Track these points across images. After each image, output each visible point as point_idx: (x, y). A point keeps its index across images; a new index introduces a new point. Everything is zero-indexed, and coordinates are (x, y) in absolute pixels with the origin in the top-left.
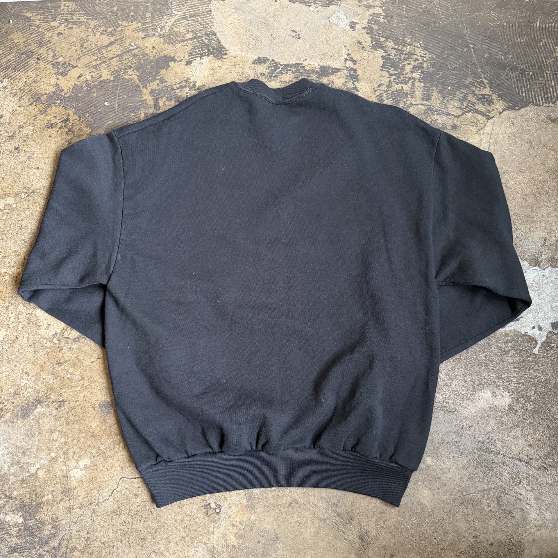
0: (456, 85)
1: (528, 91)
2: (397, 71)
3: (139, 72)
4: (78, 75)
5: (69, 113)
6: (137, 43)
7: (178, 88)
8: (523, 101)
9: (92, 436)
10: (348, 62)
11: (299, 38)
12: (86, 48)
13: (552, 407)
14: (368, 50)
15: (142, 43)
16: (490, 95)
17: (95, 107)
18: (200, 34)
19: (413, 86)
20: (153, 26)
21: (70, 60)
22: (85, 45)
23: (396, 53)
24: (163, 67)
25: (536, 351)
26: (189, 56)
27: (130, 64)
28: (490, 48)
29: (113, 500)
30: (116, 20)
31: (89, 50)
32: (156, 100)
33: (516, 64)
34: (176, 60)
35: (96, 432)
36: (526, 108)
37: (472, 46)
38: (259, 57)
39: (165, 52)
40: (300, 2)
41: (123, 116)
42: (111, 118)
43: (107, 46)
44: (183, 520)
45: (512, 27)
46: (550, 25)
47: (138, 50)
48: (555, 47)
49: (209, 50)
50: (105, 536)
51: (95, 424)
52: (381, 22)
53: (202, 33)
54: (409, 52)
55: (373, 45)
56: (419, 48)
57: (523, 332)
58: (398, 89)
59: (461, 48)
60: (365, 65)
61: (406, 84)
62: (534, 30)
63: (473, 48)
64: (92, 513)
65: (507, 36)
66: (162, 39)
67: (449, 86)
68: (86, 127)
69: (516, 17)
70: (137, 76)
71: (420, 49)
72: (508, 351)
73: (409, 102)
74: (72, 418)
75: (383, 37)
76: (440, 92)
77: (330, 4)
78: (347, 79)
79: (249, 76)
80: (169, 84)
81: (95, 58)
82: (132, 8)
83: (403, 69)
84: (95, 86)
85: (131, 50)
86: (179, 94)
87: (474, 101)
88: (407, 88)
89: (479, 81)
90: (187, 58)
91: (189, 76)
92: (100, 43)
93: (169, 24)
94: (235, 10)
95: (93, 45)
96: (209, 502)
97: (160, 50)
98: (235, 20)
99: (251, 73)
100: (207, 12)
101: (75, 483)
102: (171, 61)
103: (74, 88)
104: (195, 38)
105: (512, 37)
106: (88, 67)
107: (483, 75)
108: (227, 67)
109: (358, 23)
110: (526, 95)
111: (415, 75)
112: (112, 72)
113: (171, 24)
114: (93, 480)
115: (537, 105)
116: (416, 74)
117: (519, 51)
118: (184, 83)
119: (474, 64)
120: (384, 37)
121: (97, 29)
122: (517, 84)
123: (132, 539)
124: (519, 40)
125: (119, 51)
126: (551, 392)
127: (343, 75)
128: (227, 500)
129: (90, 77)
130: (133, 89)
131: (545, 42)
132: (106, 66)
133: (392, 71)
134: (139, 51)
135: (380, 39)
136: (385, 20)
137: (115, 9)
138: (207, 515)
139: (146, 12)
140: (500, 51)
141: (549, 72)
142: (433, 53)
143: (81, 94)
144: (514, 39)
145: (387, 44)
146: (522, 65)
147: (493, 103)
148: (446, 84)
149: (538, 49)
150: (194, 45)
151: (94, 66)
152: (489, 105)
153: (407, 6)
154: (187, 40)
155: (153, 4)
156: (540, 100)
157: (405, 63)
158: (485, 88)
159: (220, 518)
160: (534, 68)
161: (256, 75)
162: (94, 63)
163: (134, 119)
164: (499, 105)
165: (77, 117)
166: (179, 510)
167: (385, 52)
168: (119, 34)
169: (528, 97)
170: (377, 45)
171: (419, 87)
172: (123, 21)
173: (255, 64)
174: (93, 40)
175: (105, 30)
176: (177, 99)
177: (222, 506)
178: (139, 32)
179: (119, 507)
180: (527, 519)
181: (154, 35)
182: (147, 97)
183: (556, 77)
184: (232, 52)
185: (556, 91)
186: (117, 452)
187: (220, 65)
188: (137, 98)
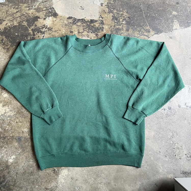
0: (138, 26)
1: (163, 28)
2: (117, 21)
3: (27, 22)
4: (6, 24)
5: (3, 38)
6: (26, 12)
7: (41, 28)
9: (15, 148)
10: (100, 18)
11: (83, 9)
14: (107, 13)
15: (28, 12)
16: (149, 29)
17: (12, 35)
18: (48, 8)
19: (123, 26)
20: (31, 5)
21: (3, 18)
22: (8, 13)
23: (117, 14)
24: (36, 21)
27: (24, 20)
28: (150, 12)
29: (23, 169)
30: (19, 3)
31: (9, 15)
32: (33, 32)
34: (40, 18)
35: (17, 147)
36: (162, 34)
37: (143, 11)
38: (69, 17)
39: (36, 15)
42: (18, 39)
43: (16, 13)
44: (46, 175)
45: (158, 4)
48: (172, 11)
49: (52, 14)
50: (21, 181)
51: (17, 144)
52: (112, 3)
54: (121, 14)
56: (125, 12)
58: (118, 27)
59: (140, 12)
60: (106, 19)
62: (165, 5)
64: (16, 173)
65: (156, 7)
66: (35, 10)
68: (9, 42)
70: (27, 24)
73: (121, 32)
74: (8, 142)
76: (132, 28)
78: (100, 24)
79: (66, 24)
80: (38, 27)
81: (11, 17)
83: (119, 20)
84: (12, 28)
85: (24, 14)
86: (42, 30)
87: (144, 31)
88: (120, 27)
89: (145, 24)
90: (44, 17)
91: (45, 24)
92: (13, 12)
93: (37, 5)
95: (11, 13)
96: (55, 169)
97: (34, 14)
98: (60, 3)
99: (66, 22)
101: (10, 164)
102: (38, 18)
103: (4, 28)
104: (46, 10)
106: (9, 21)
107: (147, 22)
108: (58, 20)
109: (104, 4)
112: (18, 23)
114: (17, 162)
115: (165, 32)
116: (124, 22)
117: (160, 13)
118: (43, 26)
119: (144, 18)
120: (113, 9)
121: (12, 7)
122: (159, 25)
123: (30, 182)
124: (160, 9)
125: (20, 15)
127: (99, 23)
128: (61, 168)
129: (10, 24)
130: (25, 29)
131: (169, 9)
132: (15, 20)
134: (27, 15)
135: (111, 9)
138: (54, 173)
140: (153, 13)
141: (170, 20)
142: (130, 14)
143: (7, 31)
144: (158, 8)
145: (114, 11)
146: (161, 18)
147: (150, 32)
148: (134, 25)
149: (167, 12)
150: (46, 13)
154: (44, 11)
156: (167, 30)
157: (120, 18)
158: (148, 26)
159: (59, 174)
160: (165, 19)
161: (68, 23)
162: (11, 19)
163: (26, 39)
164: (152, 33)
165: (6, 39)
167: (113, 14)
168: (19, 8)
169: (162, 30)
170: (110, 12)
171: (125, 27)
172: (21, 4)
173: (68, 19)
174: (11, 11)
175: (15, 7)
176: (41, 32)
177: (59, 170)
178: (27, 8)
179: (25, 171)
180: (159, 172)
181: (32, 9)
182: (31, 31)
183: (172, 22)
184: (60, 15)
185: (172, 27)
186: (24, 153)
187: (56, 20)
188: (27, 32)
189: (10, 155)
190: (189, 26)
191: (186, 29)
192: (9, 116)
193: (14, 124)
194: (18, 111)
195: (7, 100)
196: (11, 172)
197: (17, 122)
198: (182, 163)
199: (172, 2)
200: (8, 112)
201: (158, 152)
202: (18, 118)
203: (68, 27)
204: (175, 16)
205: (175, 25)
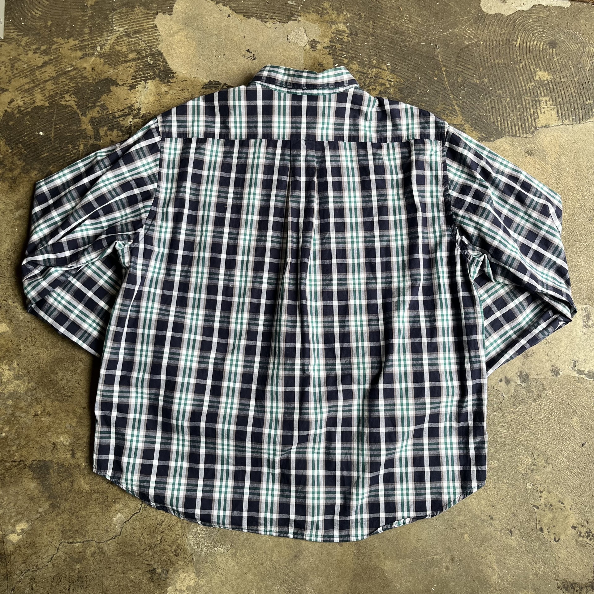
1: (504, 121)
3: (77, 97)
4: (9, 100)
6: (74, 63)
7: (121, 117)
8: (498, 131)
9: (30, 498)
11: (255, 59)
12: (17, 69)
15: (80, 64)
16: (463, 125)
17: (29, 137)
18: (144, 54)
20: (91, 43)
22: (16, 65)
23: (361, 77)
24: (103, 94)
25: (502, 405)
26: (132, 79)
27: (66, 88)
28: (464, 71)
29: (51, 566)
30: (51, 37)
31: (20, 72)
32: (96, 129)
33: (492, 90)
34: (118, 84)
35: (34, 494)
36: (502, 140)
37: (444, 69)
38: (210, 81)
39: (105, 74)
40: (256, 17)
41: (60, 148)
42: (47, 151)
43: (41, 67)
44: (126, 586)
45: (490, 46)
46: (532, 43)
47: (75, 72)
48: (536, 69)
49: (154, 73)
51: (33, 486)
52: (345, 40)
53: (147, 52)
54: (374, 76)
56: (385, 70)
59: (432, 71)
62: (513, 49)
63: (445, 71)
64: (30, 580)
65: (484, 57)
66: (102, 60)
68: (19, 160)
70: (75, 102)
71: (388, 72)
74: (7, 479)
75: (346, 58)
77: (289, 19)
80: (110, 111)
81: (27, 80)
82: (68, 23)
84: (28, 113)
85: (69, 71)
86: (122, 123)
89: (450, 108)
90: (130, 81)
91: (133, 102)
92: (33, 63)
93: (109, 42)
94: (183, 27)
95: (25, 66)
96: (154, 567)
97: (100, 72)
98: (183, 38)
100: (152, 28)
101: (11, 548)
102: (112, 85)
103: (4, 115)
104: (139, 58)
105: (489, 58)
106: (20, 92)
107: (454, 102)
108: (175, 92)
109: (319, 42)
110: (501, 124)
112: (47, 97)
113: (112, 41)
114: (32, 545)
115: (512, 136)
117: (496, 74)
118: (127, 111)
119: (445, 89)
121: (30, 47)
122: (493, 112)
124: (497, 61)
125: (54, 73)
126: (517, 449)
128: (173, 564)
129: (21, 103)
130: (71, 117)
131: (525, 64)
132: (39, 90)
135: (343, 61)
136: (350, 39)
137: (49, 23)
138: (152, 580)
139: (84, 28)
140: (475, 74)
141: (529, 98)
142: (401, 77)
143: (13, 123)
144: (491, 60)
145: (351, 66)
146: (499, 90)
149: (517, 72)
150: (137, 67)
151: (27, 89)
153: (374, 22)
154: (129, 61)
155: (92, 17)
156: (517, 129)
157: (370, 88)
158: (457, 116)
159: (166, 584)
160: (512, 94)
162: (27, 87)
163: (72, 151)
165: (9, 149)
166: (123, 575)
168: (53, 52)
169: (503, 127)
172: (58, 37)
173: (206, 88)
174: (25, 60)
175: (39, 49)
176: (120, 128)
177: (168, 571)
178: (76, 51)
179: (59, 574)
180: (487, 583)
181: (93, 54)
182: (87, 126)
183: (536, 103)
184: (181, 75)
185: (535, 119)
186: (56, 516)
187: (167, 90)
188: (75, 128)
189: (12, 521)
190: (586, 117)
191: (579, 127)
192: (11, 395)
193: (25, 419)
194: (42, 378)
195: (7, 344)
196: (15, 574)
197: (36, 415)
198: (563, 554)
199: (534, 41)
200: (9, 381)
201: (487, 518)
202: (41, 402)
204: (543, 84)
205: (544, 113)
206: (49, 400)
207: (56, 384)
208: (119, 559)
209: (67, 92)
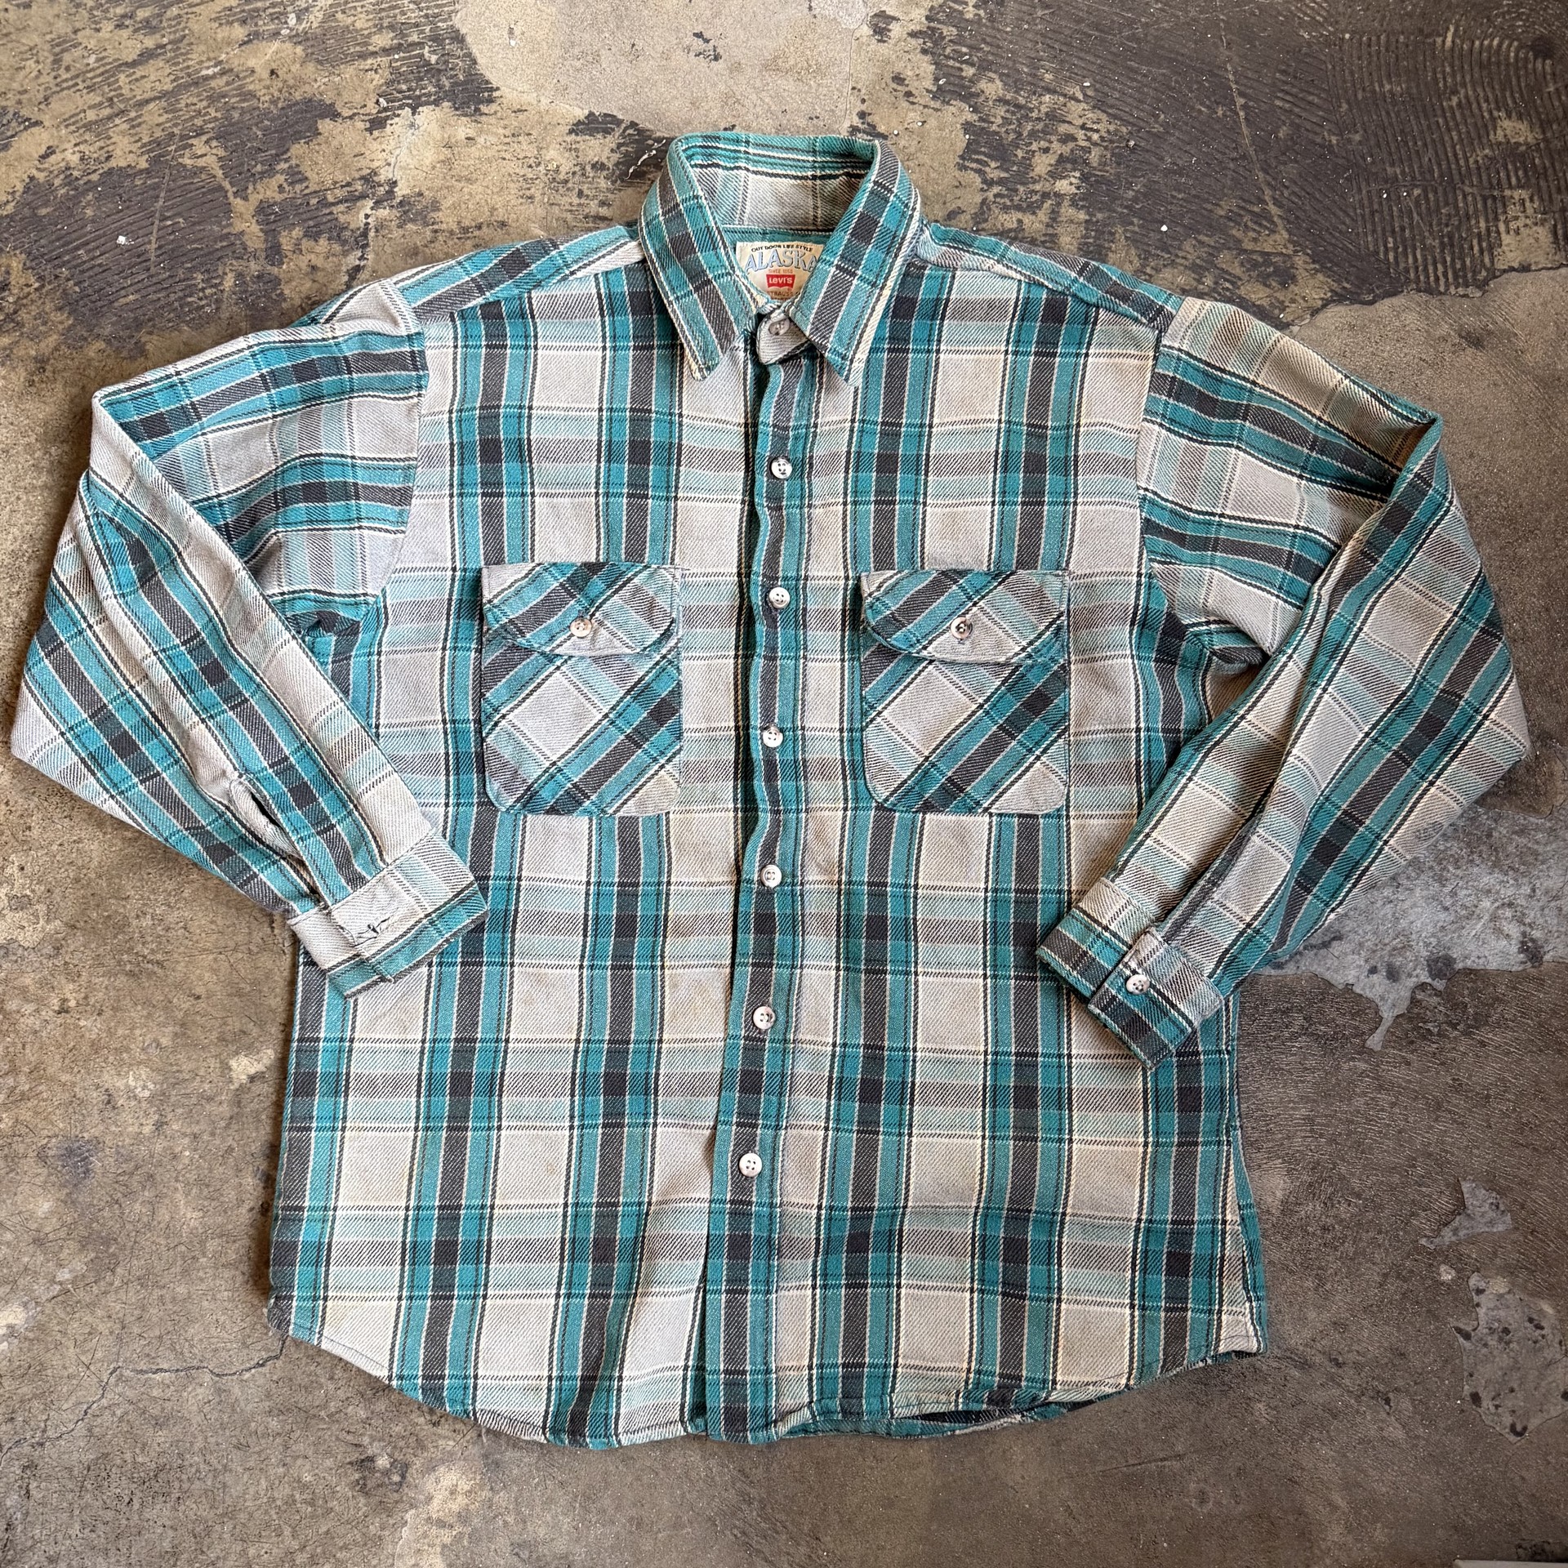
0: (1186, 222)
1: (1405, 249)
2: (1007, 170)
3: (225, 147)
4: (41, 150)
5: (9, 266)
6: (223, 57)
7: (341, 202)
8: (1386, 275)
9: (34, 1241)
11: (717, 58)
12: (68, 69)
13: (1413, 1214)
14: (922, 102)
15: (239, 59)
16: (1289, 256)
17: (90, 251)
18: (414, 38)
19: (1054, 220)
20: (273, 5)
21: (19, 102)
22: (67, 58)
23: (1008, 115)
24: (297, 137)
25: (1375, 1041)
26: (378, 102)
27: (198, 122)
28: (1296, 110)
29: (85, 1432)
31: (77, 76)
32: (271, 233)
33: (1373, 162)
34: (339, 115)
35: (48, 1229)
36: (1396, 301)
37: (1241, 101)
38: (591, 114)
39: (307, 88)
41: (171, 281)
42: (136, 287)
43: (134, 64)
45: (1369, 46)
46: (1486, 42)
47: (225, 78)
48: (1496, 114)
49: (440, 87)
50: (60, 1537)
51: (46, 1206)
52: (969, 16)
53: (422, 32)
54: (1047, 114)
55: (940, 88)
56: (1078, 101)
57: (1339, 979)
58: (1008, 225)
59: (1208, 107)
60: (912, 150)
61: (1034, 213)
62: (1434, 57)
63: (1245, 107)
64: (25, 1468)
65: (1352, 73)
66: (299, 49)
67: (1163, 223)
68: (60, 309)
69: (1384, 17)
70: (220, 159)
71: (1084, 105)
72: (1290, 1039)
75: (970, 63)
76: (1135, 241)
79: (557, 171)
80: (313, 187)
81: (95, 98)
83: (1026, 165)
84: (91, 186)
85: (207, 78)
86: (342, 218)
87: (1237, 271)
88: (1035, 223)
89: (1256, 209)
90: (373, 108)
91: (376, 164)
92: (111, 54)
95: (93, 57)
96: (370, 1452)
97: (291, 82)
99: (563, 161)
102: (322, 117)
103: (27, 189)
104: (398, 48)
105: (1366, 75)
106: (73, 128)
107: (1268, 192)
108: (494, 140)
109: (897, 19)
110: (1396, 258)
111: (1064, 186)
112: (144, 145)
114: (32, 1370)
115: (1425, 291)
116: (1065, 182)
117: (1386, 122)
118: (359, 186)
119: (1244, 157)
120: (973, 65)
121: (107, 11)
122: (1373, 223)
123: (137, 1554)
124: (1387, 87)
125: (168, 80)
126: (1414, 1166)
128: (424, 1448)
129: (74, 159)
130: (205, 199)
131: (1467, 97)
132: (125, 126)
133: (993, 173)
134: (228, 84)
135: (961, 70)
136: (982, 12)
138: (362, 1488)
140: (1325, 119)
141: (1475, 191)
142: (1121, 119)
143: (49, 210)
144: (1372, 83)
145: (983, 84)
146: (1393, 165)
147: (1293, 278)
148: (1156, 215)
149: (1445, 118)
150: (395, 71)
151: (91, 123)
152: (1284, 285)
154: (374, 53)
156: (1440, 273)
157: (1034, 147)
158: (1273, 232)
159: (400, 1501)
160: (1428, 176)
161: (577, 169)
162: (91, 115)
163: (203, 290)
164: (1312, 287)
165: (33, 280)
166: (281, 1470)
167: (975, 111)
168: (170, 26)
169: (1402, 265)
170: (951, 89)
171: (1072, 221)
173: (578, 133)
174: (92, 44)
175: (130, 16)
176: (337, 232)
177: (407, 1465)
178: (231, 23)
179: (104, 1456)
180: (1316, 1544)
181: (276, 33)
182: (246, 225)
183: (1495, 204)
184: (509, 96)
185: (1491, 248)
186: (105, 1293)
187: (471, 133)
188: (215, 228)
193: (32, 1019)
194: (85, 908)
197: (63, 1010)
198: (1534, 1472)
199: (1492, 36)
201: (1321, 1360)
202: (79, 974)
203: (576, 201)
204: (1512, 152)
205: (1517, 232)
206: (101, 970)
207: (122, 927)
208: (274, 1424)
209: (200, 132)
